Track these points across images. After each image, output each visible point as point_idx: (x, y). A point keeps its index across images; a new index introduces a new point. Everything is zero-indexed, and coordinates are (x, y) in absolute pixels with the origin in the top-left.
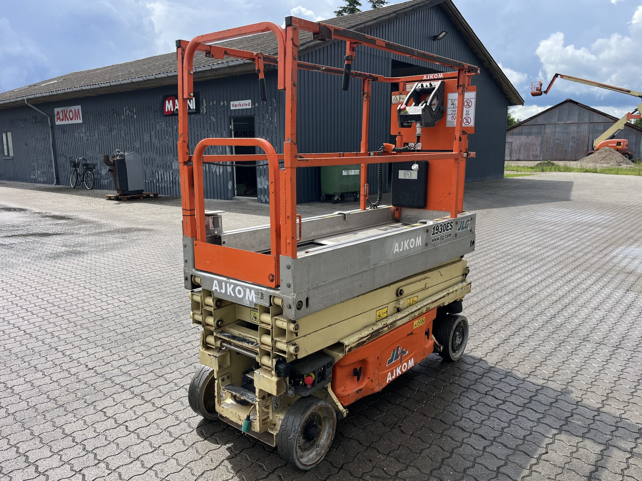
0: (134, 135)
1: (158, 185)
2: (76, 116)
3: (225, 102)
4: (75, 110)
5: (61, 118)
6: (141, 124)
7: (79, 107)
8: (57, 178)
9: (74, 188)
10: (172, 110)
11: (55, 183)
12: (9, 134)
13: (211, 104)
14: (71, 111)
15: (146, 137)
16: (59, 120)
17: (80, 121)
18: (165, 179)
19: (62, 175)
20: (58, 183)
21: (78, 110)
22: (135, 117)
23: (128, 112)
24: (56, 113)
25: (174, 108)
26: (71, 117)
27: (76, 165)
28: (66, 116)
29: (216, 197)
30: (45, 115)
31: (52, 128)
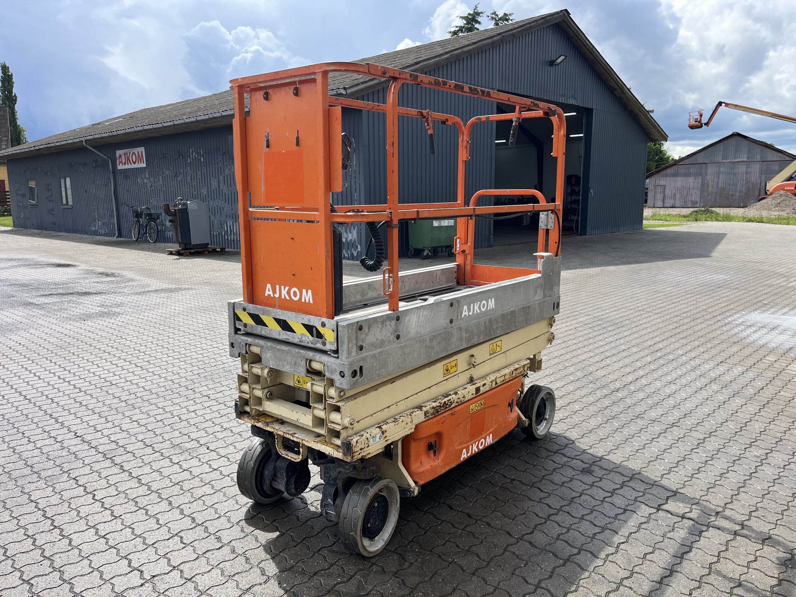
0: (201, 180)
1: (226, 238)
2: (140, 159)
4: (138, 152)
5: (124, 161)
6: (208, 167)
7: (142, 150)
8: (119, 230)
9: (136, 241)
11: (117, 235)
12: (68, 180)
14: (134, 153)
15: (213, 183)
16: (121, 164)
18: (235, 231)
19: (124, 226)
20: (120, 236)
21: (142, 152)
22: (202, 160)
23: (194, 154)
24: (118, 156)
26: (134, 161)
27: (138, 215)
28: (128, 159)
30: (106, 158)
31: (113, 173)
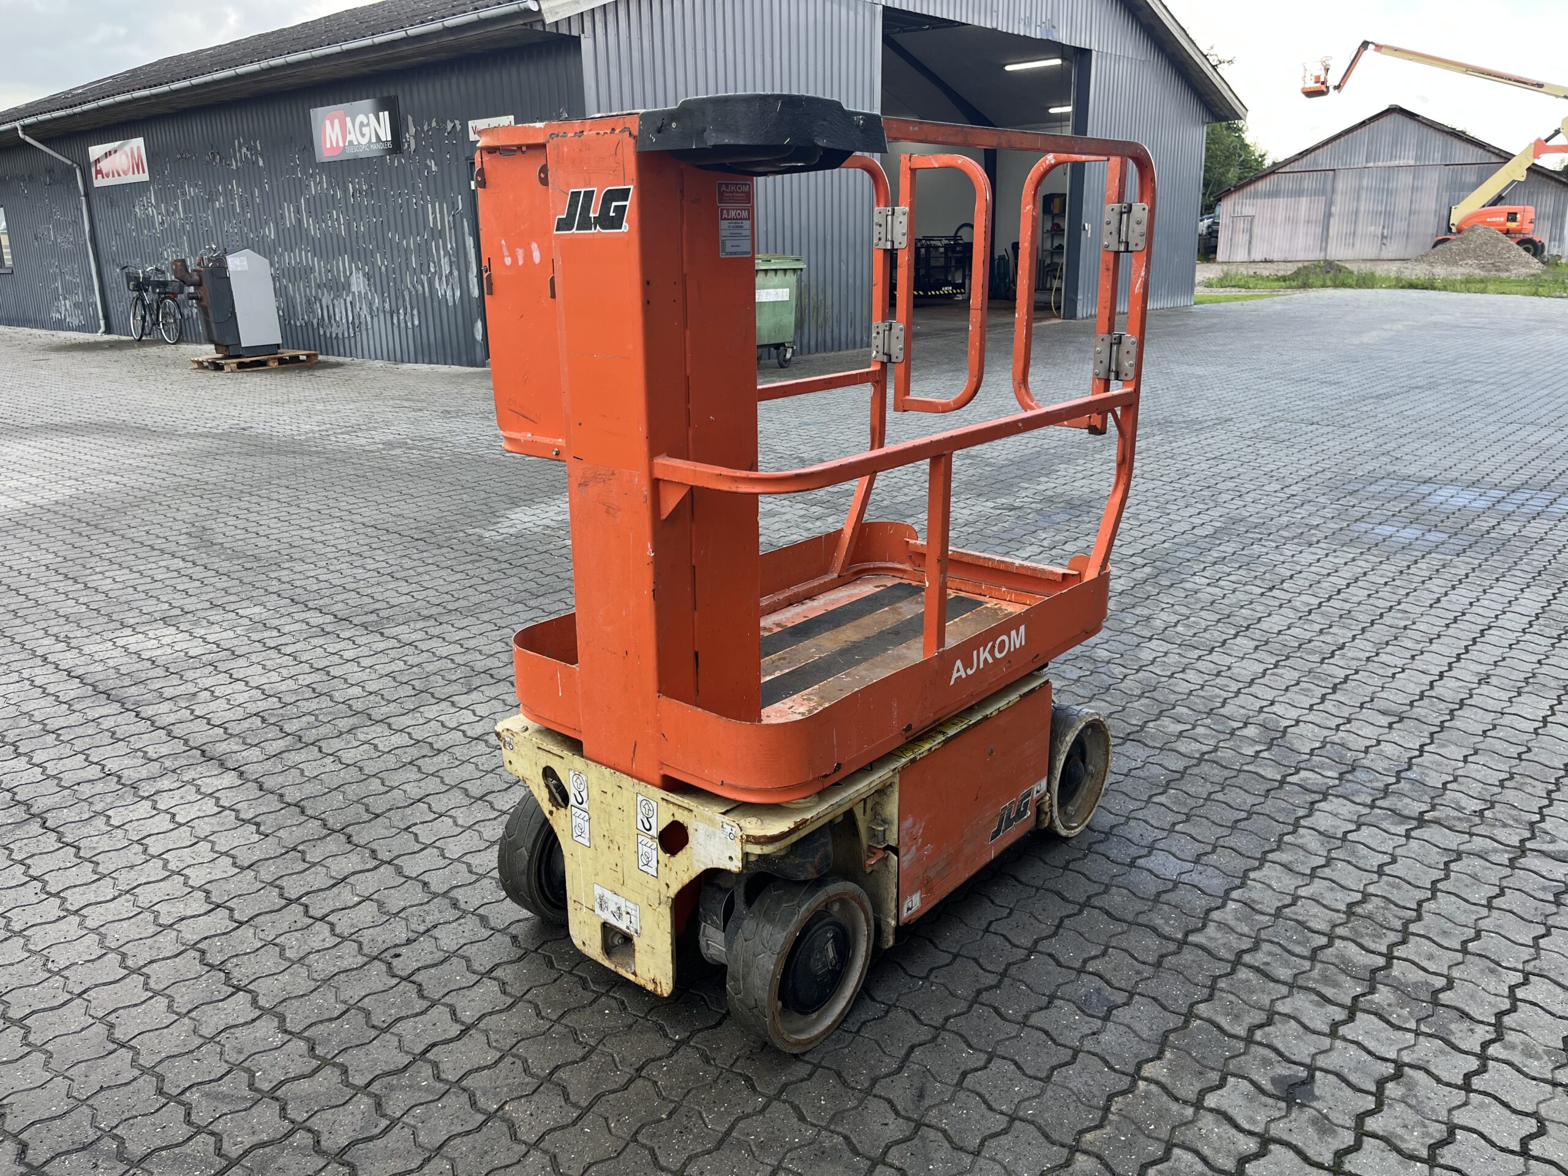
0: (261, 207)
1: (322, 332)
2: (136, 163)
3: (457, 122)
4: (132, 150)
5: (105, 169)
6: (274, 177)
7: (139, 143)
8: (106, 317)
9: (140, 340)
10: (341, 145)
11: (103, 329)
13: (426, 128)
15: (287, 213)
17: (145, 177)
18: (338, 319)
19: (116, 309)
20: (108, 330)
21: (138, 148)
22: (261, 163)
23: (244, 150)
24: (92, 158)
25: (344, 139)
26: (126, 167)
27: (140, 286)
29: (450, 360)
30: (69, 163)
31: (87, 195)
